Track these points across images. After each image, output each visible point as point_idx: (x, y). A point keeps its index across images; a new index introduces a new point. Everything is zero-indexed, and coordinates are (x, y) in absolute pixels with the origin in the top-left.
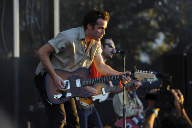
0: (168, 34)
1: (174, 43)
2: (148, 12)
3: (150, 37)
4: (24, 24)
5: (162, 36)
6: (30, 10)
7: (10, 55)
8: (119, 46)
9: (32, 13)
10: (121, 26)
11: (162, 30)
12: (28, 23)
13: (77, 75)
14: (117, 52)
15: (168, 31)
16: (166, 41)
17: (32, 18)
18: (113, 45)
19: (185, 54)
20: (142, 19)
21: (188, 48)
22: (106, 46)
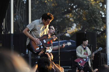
0: (78, 24)
1: (80, 28)
2: (69, 15)
3: (70, 25)
4: (15, 19)
5: (75, 25)
6: (18, 13)
7: (9, 32)
8: (56, 29)
9: (19, 14)
10: (57, 21)
11: (75, 22)
12: (17, 19)
13: (43, 38)
14: (56, 32)
15: (77, 23)
16: (77, 27)
17: (19, 17)
18: (54, 29)
19: (85, 33)
20: (66, 17)
21: (86, 30)
22: (51, 29)
